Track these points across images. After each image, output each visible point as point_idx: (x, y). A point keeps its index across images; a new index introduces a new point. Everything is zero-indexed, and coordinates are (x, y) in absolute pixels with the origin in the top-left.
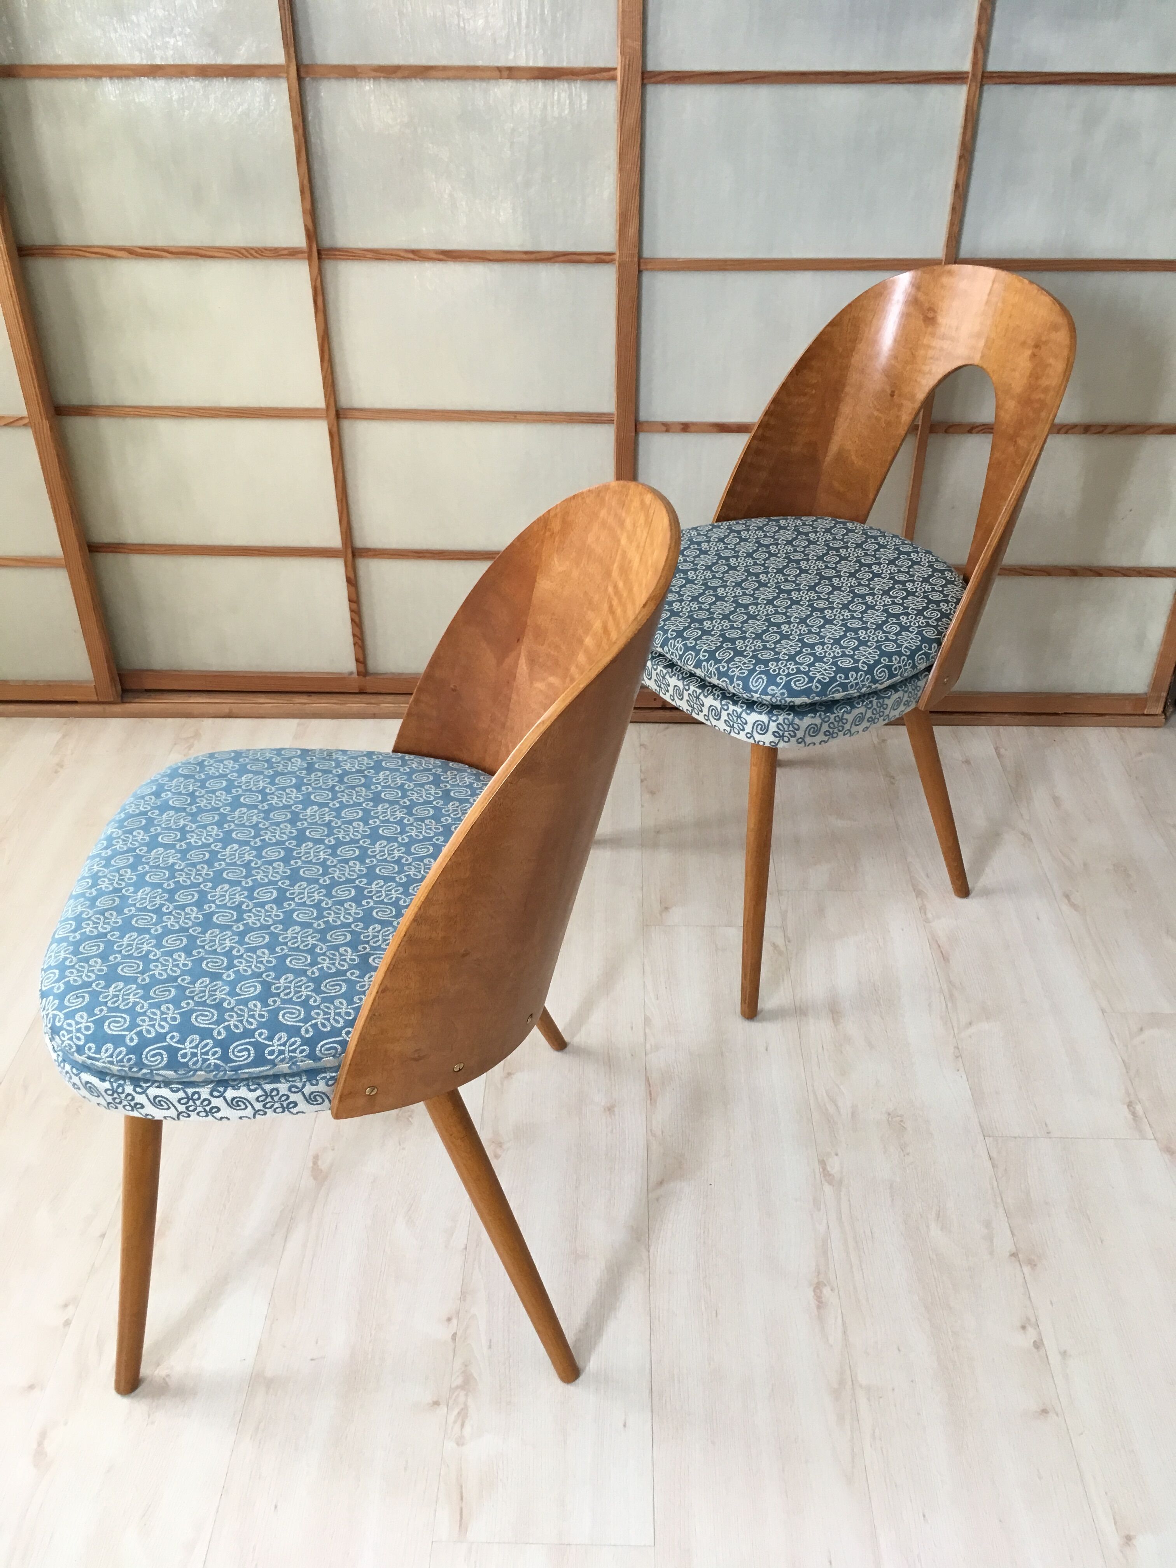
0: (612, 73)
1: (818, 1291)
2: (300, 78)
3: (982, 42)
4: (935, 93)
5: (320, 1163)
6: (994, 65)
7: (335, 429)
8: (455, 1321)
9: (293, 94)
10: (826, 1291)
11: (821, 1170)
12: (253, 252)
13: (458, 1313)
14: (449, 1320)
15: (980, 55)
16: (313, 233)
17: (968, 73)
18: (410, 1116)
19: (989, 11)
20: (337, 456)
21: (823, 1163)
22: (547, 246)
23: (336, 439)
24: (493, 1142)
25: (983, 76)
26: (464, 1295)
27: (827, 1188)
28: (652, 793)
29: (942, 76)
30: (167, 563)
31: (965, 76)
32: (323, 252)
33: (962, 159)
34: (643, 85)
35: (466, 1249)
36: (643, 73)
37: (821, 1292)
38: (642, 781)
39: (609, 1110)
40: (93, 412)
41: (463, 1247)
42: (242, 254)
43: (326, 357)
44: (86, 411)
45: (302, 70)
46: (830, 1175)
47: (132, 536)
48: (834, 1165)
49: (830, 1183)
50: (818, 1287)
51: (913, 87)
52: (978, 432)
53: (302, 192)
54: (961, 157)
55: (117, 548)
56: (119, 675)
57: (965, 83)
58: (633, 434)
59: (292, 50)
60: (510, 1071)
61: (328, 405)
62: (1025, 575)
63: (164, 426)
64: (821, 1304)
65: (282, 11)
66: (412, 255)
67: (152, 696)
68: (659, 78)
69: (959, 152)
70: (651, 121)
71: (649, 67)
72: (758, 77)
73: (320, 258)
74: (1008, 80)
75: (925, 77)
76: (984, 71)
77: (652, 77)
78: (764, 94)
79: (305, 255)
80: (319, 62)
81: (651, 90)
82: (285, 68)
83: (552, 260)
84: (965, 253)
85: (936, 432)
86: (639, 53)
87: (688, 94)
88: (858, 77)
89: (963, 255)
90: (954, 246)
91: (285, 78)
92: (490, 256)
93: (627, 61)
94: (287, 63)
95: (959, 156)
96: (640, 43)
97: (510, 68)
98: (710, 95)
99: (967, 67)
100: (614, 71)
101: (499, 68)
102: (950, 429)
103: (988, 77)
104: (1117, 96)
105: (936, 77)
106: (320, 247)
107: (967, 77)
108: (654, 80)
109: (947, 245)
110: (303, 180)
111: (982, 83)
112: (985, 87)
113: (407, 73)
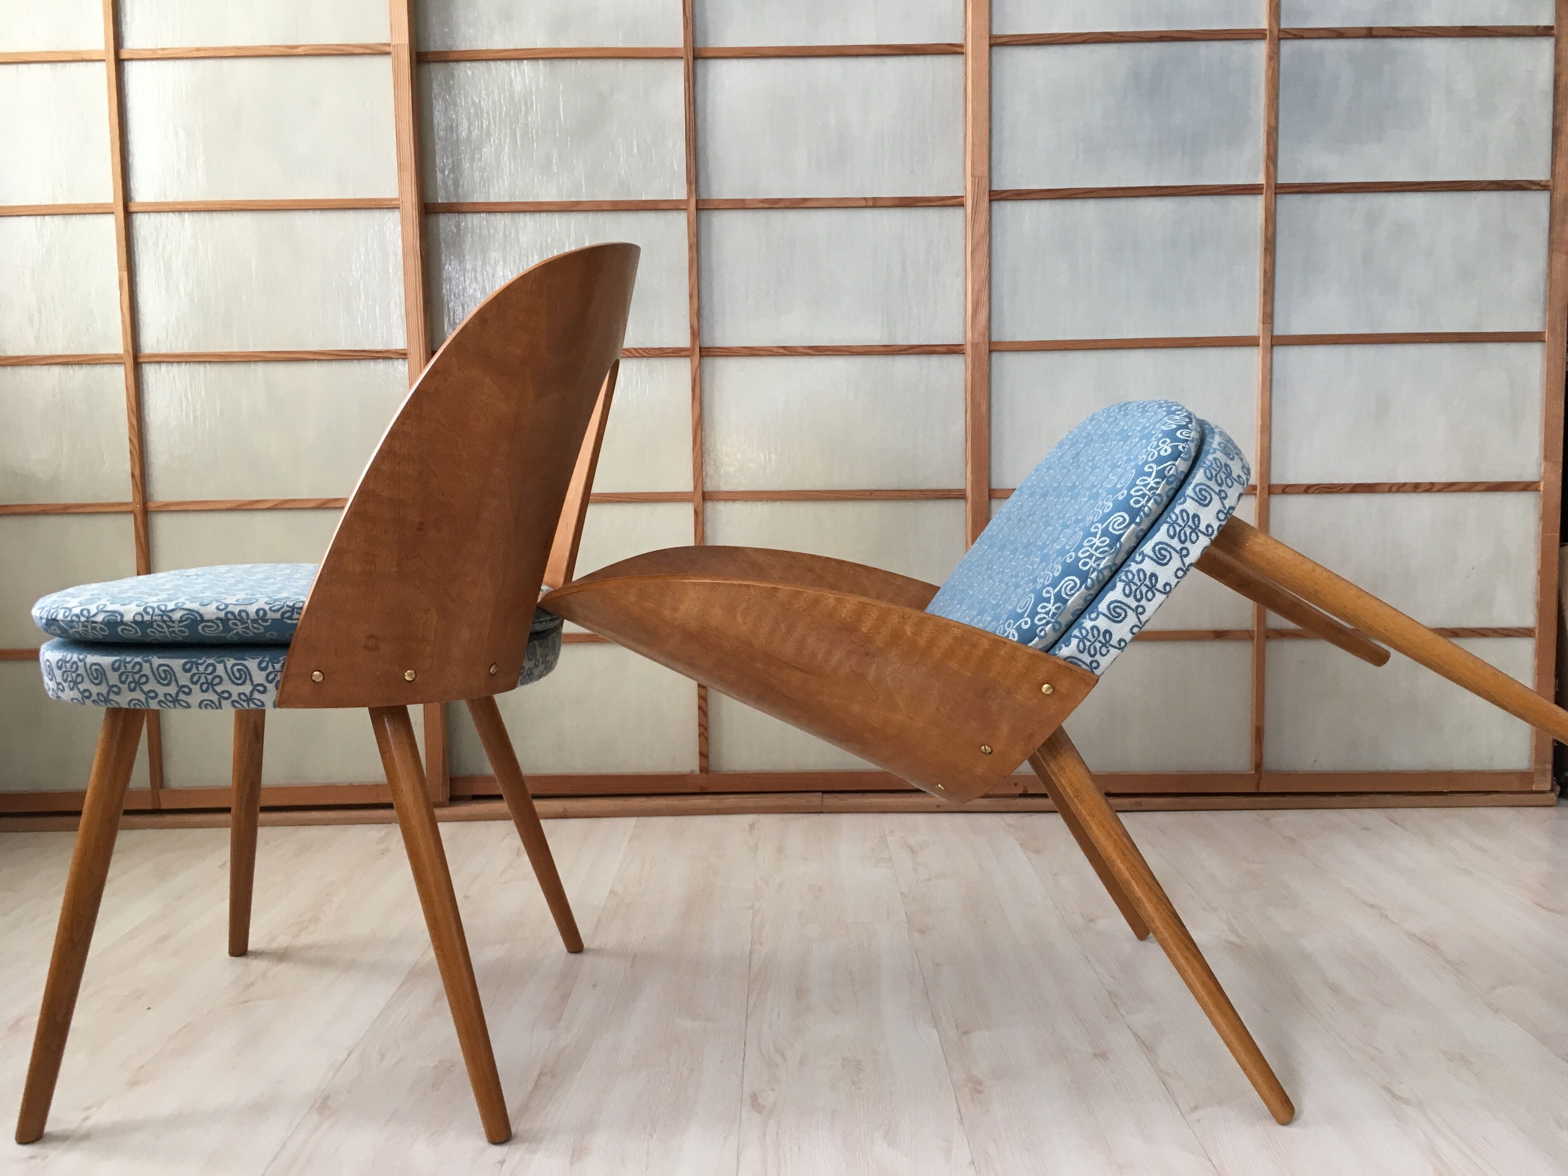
0: (960, 199)
2: (698, 210)
3: (1272, 159)
4: (1235, 202)
5: (760, 1100)
6: (1283, 178)
7: (699, 509)
9: (691, 219)
11: (1389, 1095)
12: (641, 352)
15: (1271, 171)
16: (696, 333)
17: (1263, 185)
19: (1275, 136)
20: (700, 533)
21: (1388, 1090)
22: (903, 340)
23: (699, 517)
24: (970, 1081)
25: (1276, 188)
27: (1406, 1108)
28: (1036, 851)
29: (1241, 187)
31: (1260, 187)
32: (703, 350)
33: (1267, 251)
34: (990, 201)
35: (973, 1162)
36: (990, 191)
38: (1021, 845)
39: (1100, 1056)
42: (631, 353)
43: (699, 441)
45: (699, 202)
46: (1403, 1097)
48: (1404, 1091)
49: (1408, 1104)
51: (1217, 198)
52: (1313, 493)
53: (691, 297)
54: (1266, 249)
56: (452, 780)
57: (1262, 194)
58: (987, 499)
59: (693, 186)
60: (965, 1031)
61: (695, 488)
65: (689, 156)
66: (782, 351)
67: (480, 801)
68: (1003, 195)
69: (1263, 246)
70: (996, 230)
71: (995, 188)
72: (1085, 193)
73: (701, 356)
74: (1297, 190)
75: (1227, 189)
76: (1276, 184)
77: (996, 194)
78: (1091, 206)
79: (688, 353)
80: (715, 197)
81: (996, 205)
82: (686, 202)
83: (908, 352)
84: (1278, 331)
85: (1274, 494)
86: (986, 175)
87: (1027, 208)
88: (1170, 191)
89: (1277, 332)
90: (1269, 321)
91: (685, 209)
92: (852, 350)
93: (977, 182)
94: (689, 198)
95: (1263, 249)
96: (986, 167)
97: (874, 199)
98: (1046, 208)
99: (1261, 180)
100: (963, 197)
101: (865, 199)
102: (1287, 489)
103: (1280, 188)
104: (1392, 200)
105: (1235, 190)
106: (702, 346)
107: (1263, 188)
108: (998, 197)
109: (1263, 323)
110: (693, 288)
111: (1276, 194)
112: (1279, 196)
113: (787, 204)
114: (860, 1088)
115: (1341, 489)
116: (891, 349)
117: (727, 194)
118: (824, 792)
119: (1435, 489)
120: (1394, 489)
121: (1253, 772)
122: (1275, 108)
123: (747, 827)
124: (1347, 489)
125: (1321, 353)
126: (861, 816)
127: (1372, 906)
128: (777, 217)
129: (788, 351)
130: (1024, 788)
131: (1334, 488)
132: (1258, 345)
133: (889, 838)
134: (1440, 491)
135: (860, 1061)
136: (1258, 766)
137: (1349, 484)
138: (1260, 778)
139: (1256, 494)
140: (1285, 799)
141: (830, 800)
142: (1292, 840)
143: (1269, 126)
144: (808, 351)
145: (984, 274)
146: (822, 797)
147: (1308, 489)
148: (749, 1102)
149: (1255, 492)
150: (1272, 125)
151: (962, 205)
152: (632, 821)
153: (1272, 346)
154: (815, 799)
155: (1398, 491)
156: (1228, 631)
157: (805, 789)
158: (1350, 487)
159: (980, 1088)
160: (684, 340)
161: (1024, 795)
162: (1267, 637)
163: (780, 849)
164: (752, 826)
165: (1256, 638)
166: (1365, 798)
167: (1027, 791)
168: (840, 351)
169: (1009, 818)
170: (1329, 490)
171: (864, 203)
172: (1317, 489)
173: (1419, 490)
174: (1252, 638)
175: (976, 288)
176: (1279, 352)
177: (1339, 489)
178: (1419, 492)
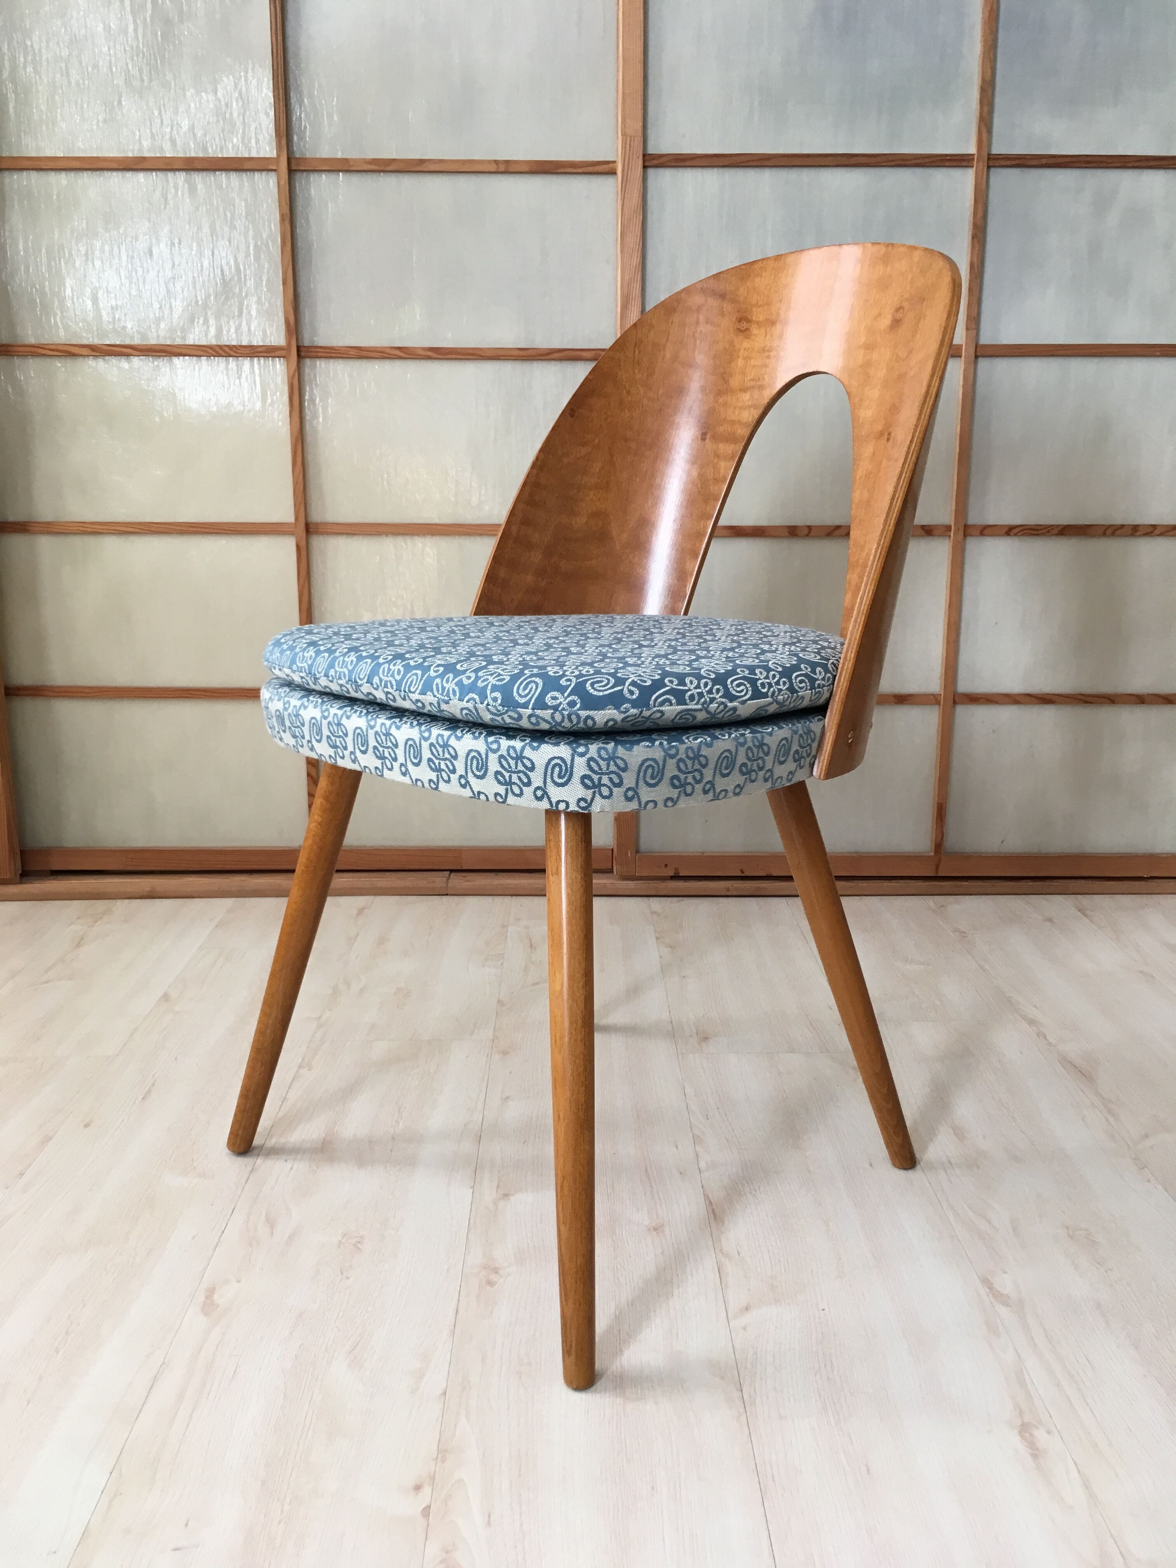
0: (611, 165)
1: (1027, 1435)
2: (291, 172)
3: (985, 123)
4: (940, 176)
5: (216, 1297)
6: (998, 147)
7: (303, 543)
8: (427, 1490)
9: (283, 183)
10: (1040, 1435)
11: (987, 1290)
12: (227, 349)
13: (432, 1478)
14: (418, 1488)
15: (985, 135)
16: (292, 328)
17: (974, 155)
18: (359, 1242)
19: (989, 96)
20: (304, 573)
21: (987, 1283)
22: (542, 342)
23: (304, 553)
24: (485, 1268)
25: (989, 159)
26: (442, 1453)
27: (1003, 1311)
29: (948, 158)
30: (95, 709)
31: (971, 158)
32: (302, 349)
33: (976, 239)
34: (645, 167)
35: (445, 1393)
36: (644, 155)
37: (1031, 1435)
39: (656, 1229)
40: (30, 528)
41: (440, 1391)
42: (214, 351)
43: (299, 460)
44: (23, 528)
45: (293, 162)
46: (1002, 1295)
47: (59, 676)
48: (1005, 1284)
49: (1006, 1304)
50: (1025, 1430)
51: (919, 171)
52: (1016, 535)
53: (284, 283)
54: (974, 237)
55: (38, 692)
56: (22, 852)
57: (972, 166)
59: (284, 142)
60: (506, 1192)
61: (297, 519)
62: (1086, 702)
63: (110, 544)
64: (1036, 1452)
65: (277, 102)
66: (398, 353)
67: (59, 877)
68: (661, 161)
69: (971, 233)
70: (652, 204)
71: (651, 150)
72: (760, 160)
73: (299, 356)
74: (1014, 163)
75: (930, 160)
76: (989, 155)
77: (654, 159)
78: (766, 177)
79: (284, 353)
80: (308, 155)
81: (651, 172)
82: (277, 160)
83: (549, 357)
84: (986, 339)
85: (971, 535)
86: (640, 134)
87: (689, 177)
88: (865, 160)
89: (984, 340)
90: (974, 326)
91: (275, 170)
92: (480, 353)
93: (628, 142)
94: (278, 155)
95: (971, 237)
96: (641, 124)
97: (507, 162)
98: (711, 178)
99: (972, 149)
100: (614, 162)
101: (496, 162)
102: (986, 531)
103: (994, 159)
104: (1125, 179)
105: (941, 160)
106: (301, 344)
107: (973, 159)
108: (655, 162)
109: (967, 329)
110: (287, 270)
111: (989, 167)
112: (992, 170)
113: (401, 167)
114: (347, 1278)
115: (1049, 531)
116: (528, 353)
117: (325, 151)
118: (451, 871)
119: (1157, 532)
120: (1109, 532)
121: (933, 854)
122: (992, 56)
123: (355, 912)
124: (1056, 531)
125: (1032, 367)
126: (489, 899)
127: (1032, 1022)
128: (388, 183)
129: (406, 353)
130: (676, 869)
131: (1041, 530)
132: (961, 357)
133: (510, 929)
134: (1161, 534)
135: (362, 1237)
136: (938, 846)
137: (1058, 526)
138: (940, 861)
139: (950, 536)
140: (966, 883)
141: (457, 881)
142: (963, 934)
143: (983, 80)
144: (430, 354)
145: (636, 260)
146: (449, 878)
147: (1010, 531)
148: (203, 1299)
149: (948, 533)
150: (988, 78)
151: (613, 173)
152: (229, 902)
153: (976, 357)
154: (438, 879)
155: (1113, 534)
156: (911, 695)
157: (430, 867)
158: (1059, 529)
159: (494, 1277)
160: (277, 336)
161: (676, 877)
162: (955, 703)
163: (382, 941)
164: (361, 911)
165: (942, 703)
166: (1055, 883)
167: (678, 873)
168: (468, 354)
169: (656, 904)
170: (1036, 532)
171: (493, 168)
172: (1021, 531)
173: (1138, 533)
174: (938, 703)
175: (627, 277)
176: (983, 363)
177: (1045, 531)
178: (1140, 536)
